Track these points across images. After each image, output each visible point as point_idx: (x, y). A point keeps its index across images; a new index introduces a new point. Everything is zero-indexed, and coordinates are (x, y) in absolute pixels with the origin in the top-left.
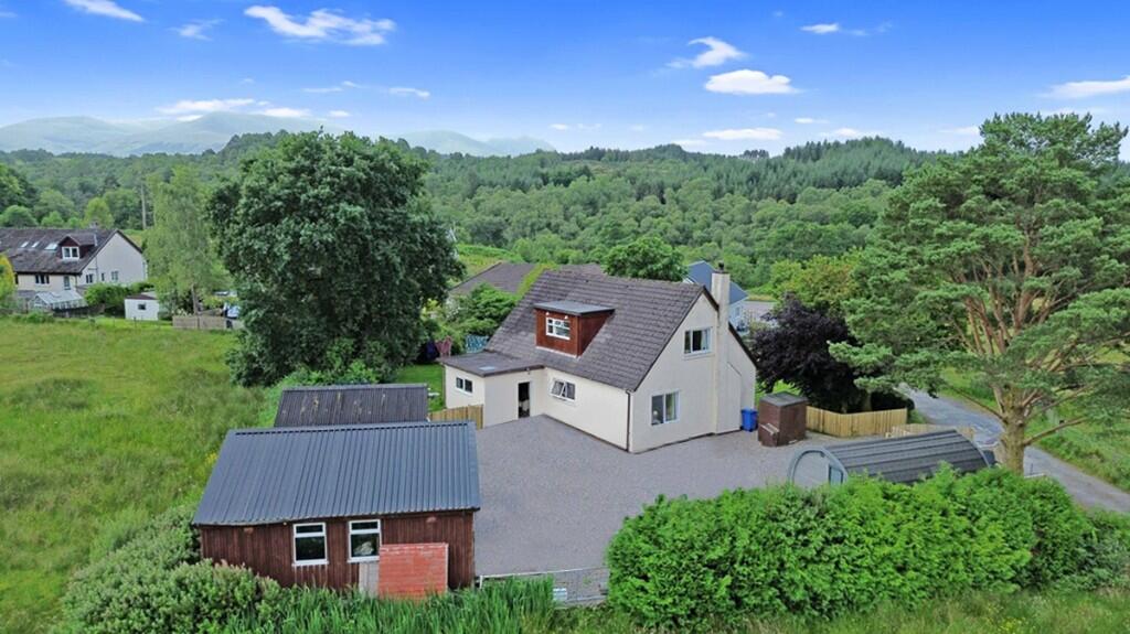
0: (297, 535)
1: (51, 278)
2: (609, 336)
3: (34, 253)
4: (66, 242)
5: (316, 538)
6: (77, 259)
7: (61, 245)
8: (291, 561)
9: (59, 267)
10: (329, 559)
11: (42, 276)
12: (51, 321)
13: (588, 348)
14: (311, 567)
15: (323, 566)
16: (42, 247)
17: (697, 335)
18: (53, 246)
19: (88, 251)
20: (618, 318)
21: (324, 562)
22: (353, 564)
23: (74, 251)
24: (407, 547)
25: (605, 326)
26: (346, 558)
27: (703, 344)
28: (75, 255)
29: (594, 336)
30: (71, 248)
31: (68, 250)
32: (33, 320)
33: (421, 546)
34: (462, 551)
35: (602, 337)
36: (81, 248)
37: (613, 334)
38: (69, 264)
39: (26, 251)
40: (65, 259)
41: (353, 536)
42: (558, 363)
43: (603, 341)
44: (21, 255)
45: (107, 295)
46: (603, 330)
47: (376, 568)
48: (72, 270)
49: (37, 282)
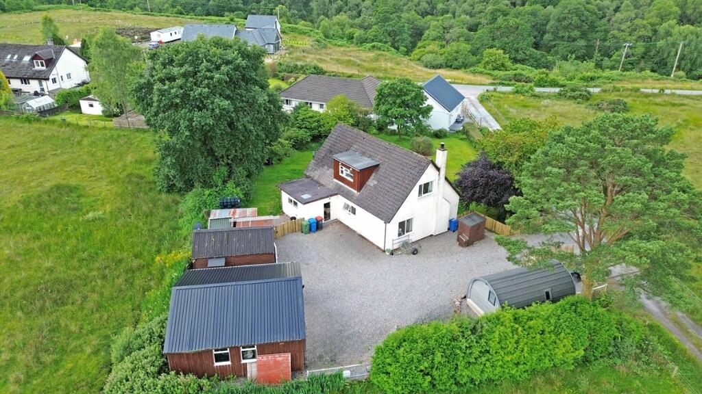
0: (214, 353)
1: (30, 81)
2: (376, 183)
3: (16, 63)
4: (35, 57)
5: (225, 353)
6: (44, 68)
7: (33, 59)
8: (213, 364)
9: (34, 74)
10: (232, 362)
11: (25, 80)
12: (38, 120)
13: (363, 189)
14: (223, 366)
15: (229, 365)
16: (20, 59)
17: (426, 185)
18: (27, 59)
19: (51, 63)
20: (382, 170)
21: (228, 363)
22: (243, 364)
23: (42, 63)
24: (270, 357)
25: (374, 174)
26: (240, 361)
27: (429, 189)
28: (43, 66)
29: (367, 180)
30: (39, 61)
31: (37, 62)
32: (28, 120)
33: (277, 355)
34: (298, 355)
35: (372, 182)
36: (45, 61)
37: (378, 182)
38: (40, 72)
39: (11, 62)
40: (37, 68)
41: (243, 352)
42: (347, 194)
43: (372, 185)
44: (8, 64)
45: (69, 98)
46: (372, 177)
47: (255, 365)
48: (43, 76)
49: (22, 83)
